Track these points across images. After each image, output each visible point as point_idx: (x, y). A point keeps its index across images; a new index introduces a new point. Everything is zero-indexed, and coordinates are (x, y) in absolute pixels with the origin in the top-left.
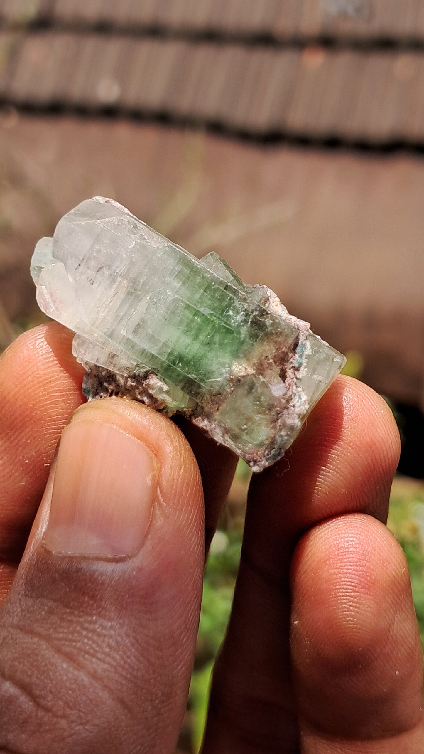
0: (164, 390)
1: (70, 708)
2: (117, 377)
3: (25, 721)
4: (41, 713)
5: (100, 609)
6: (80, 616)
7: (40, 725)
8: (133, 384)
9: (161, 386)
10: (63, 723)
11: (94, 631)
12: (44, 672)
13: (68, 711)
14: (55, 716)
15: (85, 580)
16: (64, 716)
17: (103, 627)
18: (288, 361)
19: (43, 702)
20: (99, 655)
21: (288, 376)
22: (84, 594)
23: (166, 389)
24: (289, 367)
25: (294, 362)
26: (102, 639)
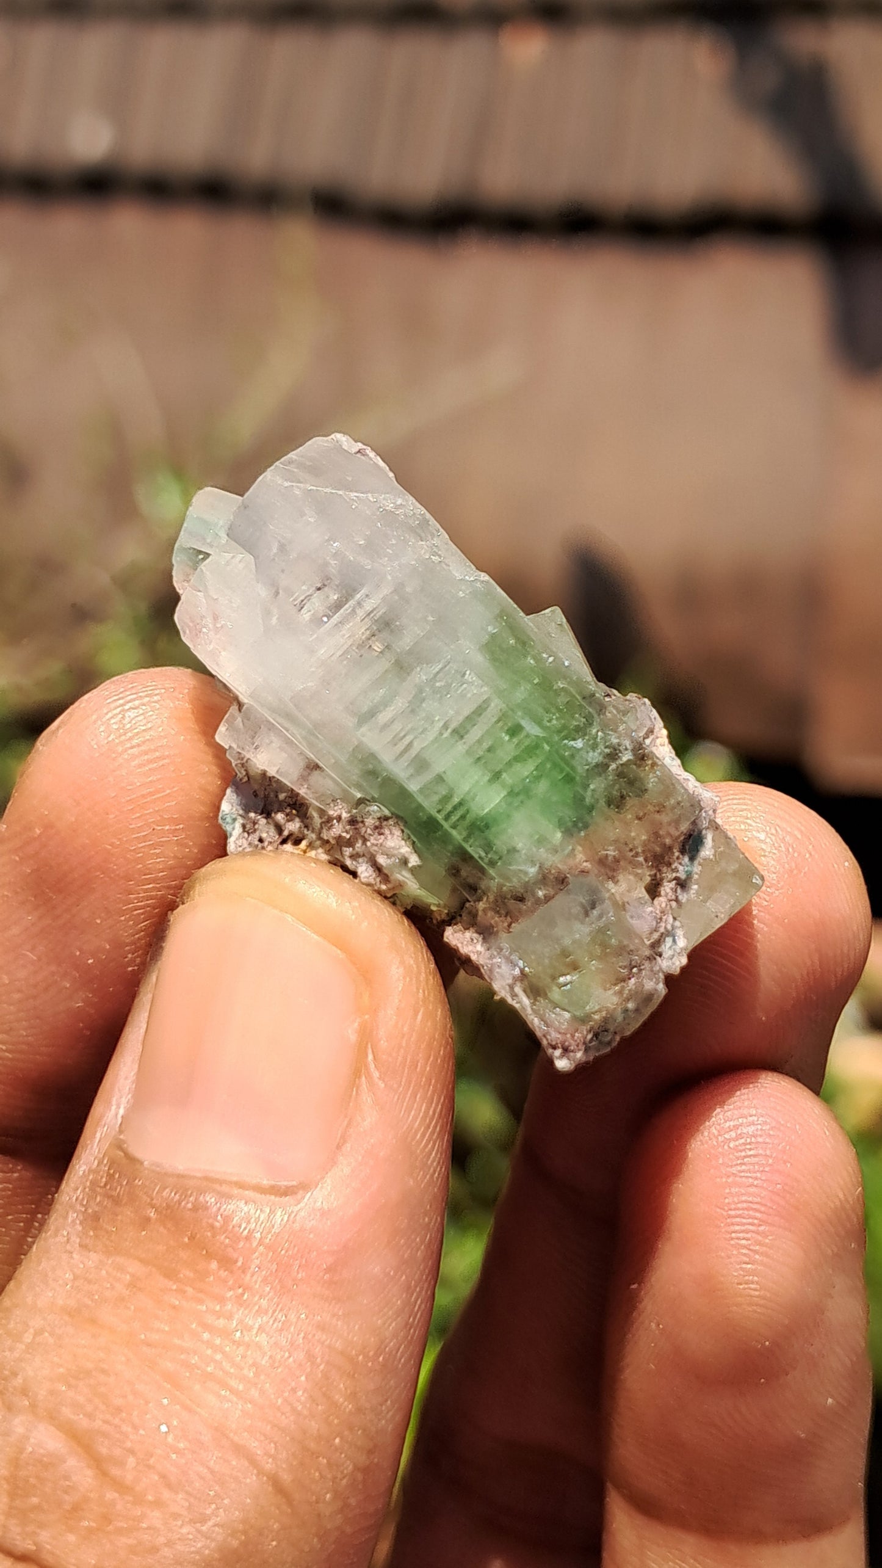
0: (410, 865)
1: (169, 1486)
2: (310, 809)
3: (76, 1508)
4: (110, 1495)
5: (240, 1290)
6: (200, 1301)
7: (106, 1519)
8: (344, 834)
9: (407, 855)
10: (155, 1517)
11: (226, 1334)
12: (119, 1410)
13: (166, 1495)
14: (139, 1500)
15: (212, 1227)
16: (158, 1504)
17: (246, 1328)
18: (669, 864)
19: (115, 1471)
20: (233, 1383)
21: (663, 893)
22: (209, 1256)
23: (415, 864)
24: (670, 877)
25: (681, 868)
26: (241, 1349)
